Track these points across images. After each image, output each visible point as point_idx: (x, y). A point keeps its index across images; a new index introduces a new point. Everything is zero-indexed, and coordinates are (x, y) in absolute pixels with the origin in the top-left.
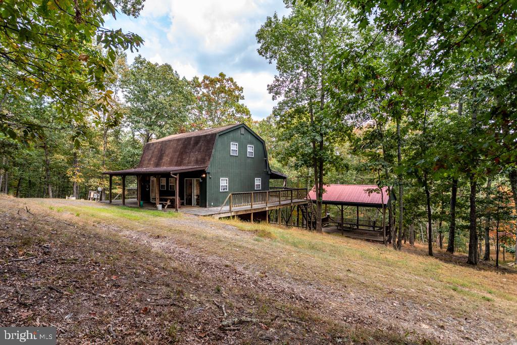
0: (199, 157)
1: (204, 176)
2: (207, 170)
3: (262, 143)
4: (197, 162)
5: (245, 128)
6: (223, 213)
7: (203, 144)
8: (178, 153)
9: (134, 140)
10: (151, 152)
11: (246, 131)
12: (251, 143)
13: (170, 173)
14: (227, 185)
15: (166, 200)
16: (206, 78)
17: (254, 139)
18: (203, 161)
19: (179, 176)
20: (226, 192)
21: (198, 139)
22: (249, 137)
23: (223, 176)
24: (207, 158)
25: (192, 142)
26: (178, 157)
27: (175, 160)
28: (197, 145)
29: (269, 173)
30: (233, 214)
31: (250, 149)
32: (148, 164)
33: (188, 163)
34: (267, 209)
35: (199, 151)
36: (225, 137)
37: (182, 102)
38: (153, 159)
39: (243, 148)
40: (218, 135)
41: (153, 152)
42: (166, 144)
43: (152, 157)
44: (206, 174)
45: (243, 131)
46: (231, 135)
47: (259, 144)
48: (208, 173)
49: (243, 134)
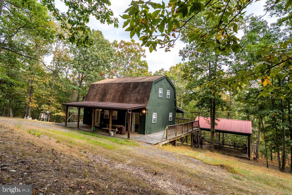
0: (139, 98)
1: (144, 112)
2: (147, 108)
4: (137, 101)
5: (167, 79)
7: (141, 89)
8: (119, 93)
9: (67, 78)
10: (95, 90)
11: (167, 81)
12: (169, 89)
13: (127, 110)
14: (156, 118)
15: (115, 128)
17: (170, 86)
18: (142, 101)
20: (155, 123)
21: (136, 85)
22: (168, 84)
23: (154, 112)
24: (146, 99)
25: (131, 86)
26: (120, 96)
27: (117, 98)
28: (136, 89)
29: (176, 109)
30: (168, 141)
31: (168, 93)
32: (93, 99)
33: (129, 101)
34: (183, 136)
35: (138, 93)
36: (157, 85)
37: (108, 56)
38: (98, 96)
39: (165, 93)
40: (153, 83)
41: (98, 91)
42: (108, 86)
43: (97, 94)
45: (165, 80)
46: (160, 83)
47: (173, 90)
48: (147, 110)
49: (165, 83)
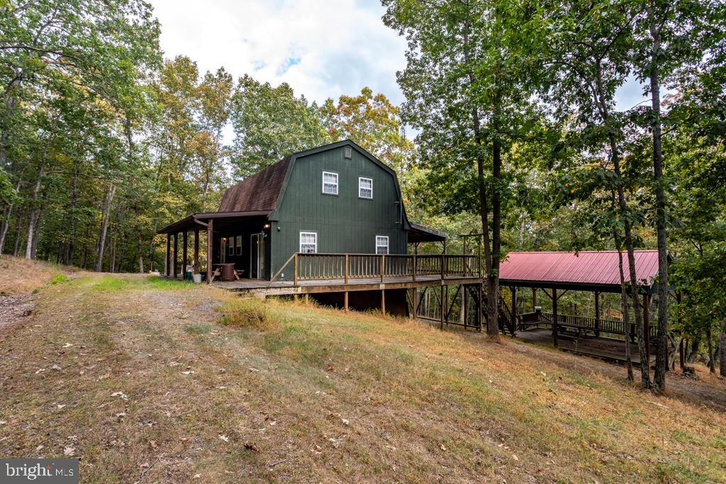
0: (268, 197)
1: (267, 226)
2: (272, 217)
3: (391, 174)
5: (353, 148)
6: (275, 288)
7: (275, 177)
8: (249, 197)
11: (356, 153)
12: (366, 174)
13: (193, 218)
14: (316, 243)
16: (343, 99)
17: (371, 167)
18: (271, 203)
19: (213, 223)
21: (272, 170)
22: (363, 163)
23: (304, 229)
24: (275, 197)
25: (265, 177)
26: (248, 203)
28: (269, 180)
29: (407, 227)
30: (300, 291)
31: (365, 186)
34: (382, 287)
35: (270, 187)
36: (312, 163)
39: (348, 183)
40: (294, 158)
41: (229, 201)
42: (242, 187)
44: (269, 223)
45: (348, 153)
46: (324, 158)
47: (384, 177)
48: (277, 221)
49: (350, 159)
